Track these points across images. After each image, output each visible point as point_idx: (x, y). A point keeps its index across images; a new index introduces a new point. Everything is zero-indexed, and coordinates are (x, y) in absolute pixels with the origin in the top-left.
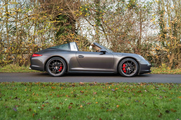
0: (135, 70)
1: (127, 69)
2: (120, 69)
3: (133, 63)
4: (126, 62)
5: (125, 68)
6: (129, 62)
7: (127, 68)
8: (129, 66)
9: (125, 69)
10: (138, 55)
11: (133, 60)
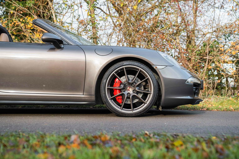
0: (149, 95)
1: (126, 93)
2: (103, 92)
3: (141, 76)
4: (121, 74)
5: (120, 90)
6: (131, 72)
7: (124, 88)
8: (131, 84)
9: (118, 94)
10: (160, 53)
11: (142, 66)
